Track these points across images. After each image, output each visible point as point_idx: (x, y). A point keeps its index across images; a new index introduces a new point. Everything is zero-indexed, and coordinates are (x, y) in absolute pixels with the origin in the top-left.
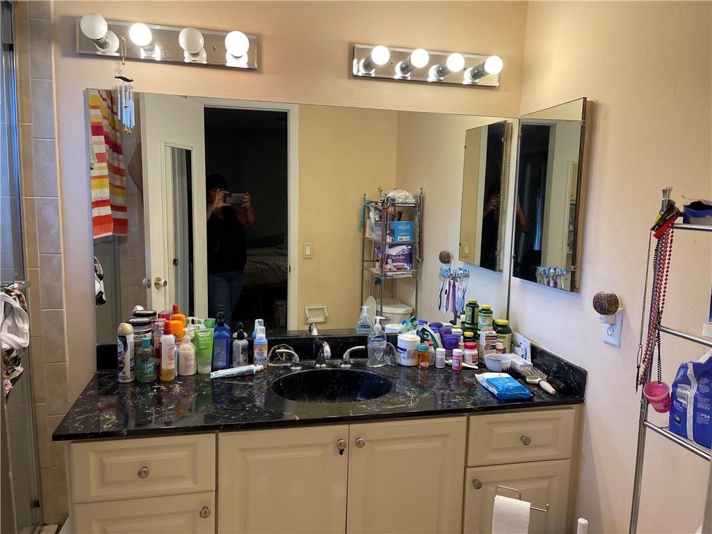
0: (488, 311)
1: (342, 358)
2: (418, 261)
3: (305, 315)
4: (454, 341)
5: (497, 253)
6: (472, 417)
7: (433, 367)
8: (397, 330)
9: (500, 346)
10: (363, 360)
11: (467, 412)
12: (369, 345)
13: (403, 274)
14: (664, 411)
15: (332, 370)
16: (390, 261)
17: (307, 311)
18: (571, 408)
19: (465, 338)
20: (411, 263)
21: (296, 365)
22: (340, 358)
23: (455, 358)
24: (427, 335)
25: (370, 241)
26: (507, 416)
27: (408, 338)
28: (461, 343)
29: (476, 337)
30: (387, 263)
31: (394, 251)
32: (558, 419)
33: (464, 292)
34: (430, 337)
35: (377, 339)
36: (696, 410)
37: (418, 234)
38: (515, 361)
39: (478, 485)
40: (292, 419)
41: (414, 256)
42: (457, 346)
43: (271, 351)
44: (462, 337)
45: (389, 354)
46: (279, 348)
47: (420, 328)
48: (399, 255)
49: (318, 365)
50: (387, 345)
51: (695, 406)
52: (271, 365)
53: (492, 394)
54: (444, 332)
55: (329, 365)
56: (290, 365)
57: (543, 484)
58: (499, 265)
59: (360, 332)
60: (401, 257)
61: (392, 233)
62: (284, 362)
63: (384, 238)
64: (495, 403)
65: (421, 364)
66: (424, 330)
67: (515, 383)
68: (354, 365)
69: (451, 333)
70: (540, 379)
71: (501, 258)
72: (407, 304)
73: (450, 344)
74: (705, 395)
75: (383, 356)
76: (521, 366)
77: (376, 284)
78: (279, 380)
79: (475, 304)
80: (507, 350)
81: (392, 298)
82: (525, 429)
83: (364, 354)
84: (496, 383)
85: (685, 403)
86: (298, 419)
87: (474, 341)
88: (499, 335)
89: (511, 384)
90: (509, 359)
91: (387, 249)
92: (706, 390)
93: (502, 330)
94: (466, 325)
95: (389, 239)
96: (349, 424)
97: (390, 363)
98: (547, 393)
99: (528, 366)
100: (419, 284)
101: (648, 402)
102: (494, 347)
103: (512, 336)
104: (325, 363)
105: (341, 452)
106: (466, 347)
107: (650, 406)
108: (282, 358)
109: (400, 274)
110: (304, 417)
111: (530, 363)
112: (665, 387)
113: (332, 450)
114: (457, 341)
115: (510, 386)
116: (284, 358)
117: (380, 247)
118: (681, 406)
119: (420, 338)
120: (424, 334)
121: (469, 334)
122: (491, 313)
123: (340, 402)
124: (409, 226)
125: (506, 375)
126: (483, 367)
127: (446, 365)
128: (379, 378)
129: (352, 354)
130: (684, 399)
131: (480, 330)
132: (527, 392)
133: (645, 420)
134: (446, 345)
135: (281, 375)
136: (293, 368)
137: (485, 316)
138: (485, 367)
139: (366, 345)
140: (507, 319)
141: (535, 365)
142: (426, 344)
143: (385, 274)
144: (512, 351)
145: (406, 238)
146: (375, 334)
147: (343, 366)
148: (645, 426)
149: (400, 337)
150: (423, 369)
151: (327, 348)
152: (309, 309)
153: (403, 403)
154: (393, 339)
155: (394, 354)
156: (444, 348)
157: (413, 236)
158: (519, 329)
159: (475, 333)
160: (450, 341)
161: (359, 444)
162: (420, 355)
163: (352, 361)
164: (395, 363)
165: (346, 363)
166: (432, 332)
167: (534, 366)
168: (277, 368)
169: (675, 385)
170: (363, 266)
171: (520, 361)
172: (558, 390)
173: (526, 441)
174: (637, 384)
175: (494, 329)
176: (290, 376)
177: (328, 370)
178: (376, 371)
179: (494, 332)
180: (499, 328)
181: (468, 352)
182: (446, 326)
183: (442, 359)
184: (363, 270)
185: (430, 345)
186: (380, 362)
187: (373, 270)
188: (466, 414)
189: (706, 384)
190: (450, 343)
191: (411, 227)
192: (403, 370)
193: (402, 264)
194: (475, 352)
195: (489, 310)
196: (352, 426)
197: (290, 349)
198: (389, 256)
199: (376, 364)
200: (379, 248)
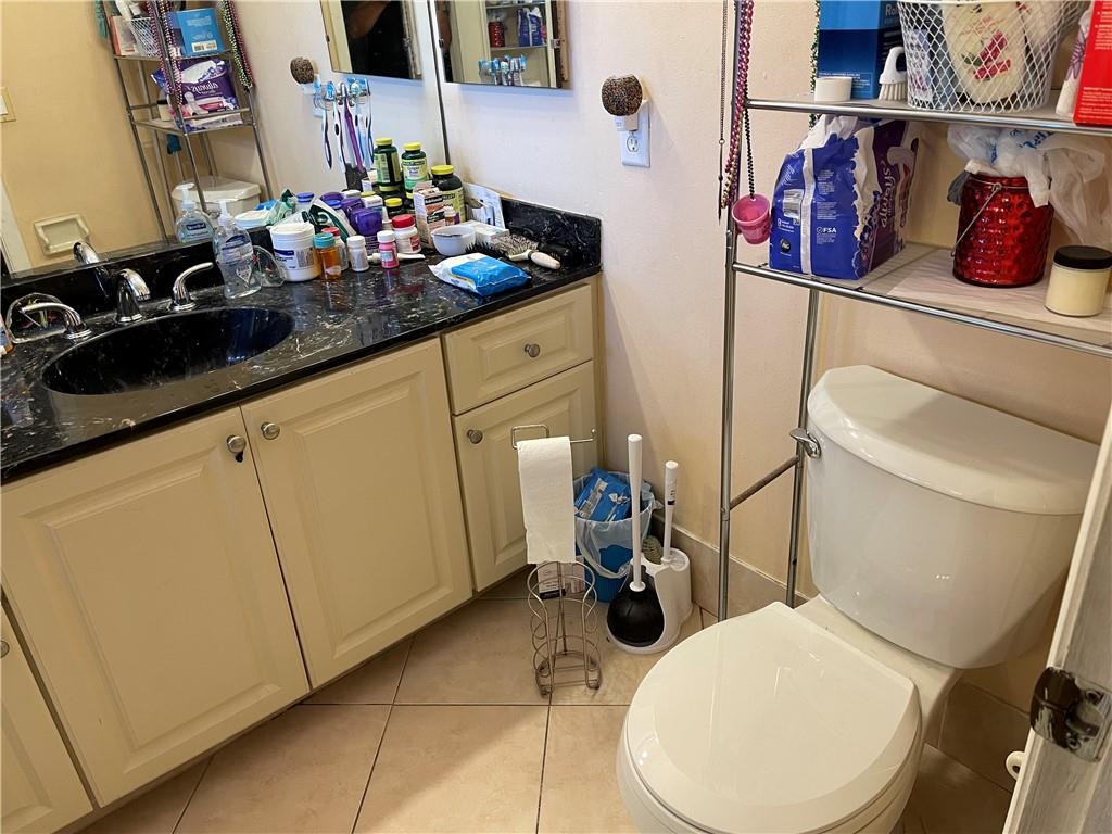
0: (415, 155)
1: (171, 294)
2: (246, 89)
3: (40, 240)
4: (373, 218)
5: (407, 42)
6: (447, 336)
7: (349, 272)
8: (261, 220)
9: (450, 212)
10: (213, 290)
11: (438, 330)
12: (219, 259)
13: (224, 120)
14: (762, 240)
15: (159, 321)
16: (189, 96)
17: (40, 231)
18: (586, 284)
19: (389, 209)
20: (234, 96)
21: (78, 329)
22: (166, 297)
23: (384, 247)
24: (323, 217)
25: (130, 61)
26: (500, 320)
27: (290, 230)
28: (386, 221)
29: (407, 205)
30: (185, 102)
31: (193, 75)
32: (569, 306)
33: (368, 124)
34: (330, 221)
35: (232, 244)
36: (815, 223)
37: (231, 32)
38: (481, 231)
39: (476, 437)
40: (120, 427)
41: (235, 81)
42: (381, 227)
43: (10, 314)
44: (384, 209)
45: (263, 267)
46: (25, 304)
47: (307, 208)
48: (206, 83)
49: (124, 319)
50: (255, 251)
51: (813, 218)
52: (18, 341)
53: (468, 292)
54: (353, 208)
55: (150, 313)
56: (63, 331)
57: (563, 407)
58: (415, 66)
59: (189, 238)
60: (210, 86)
61: (178, 37)
62: (48, 329)
63: (165, 52)
64: (475, 305)
65: (328, 271)
66: (315, 210)
67: (497, 265)
68: (200, 302)
69: (363, 206)
70: (529, 251)
71: (416, 52)
72: (245, 179)
73: (369, 226)
74: (829, 198)
75: (253, 272)
76: (493, 237)
77: (170, 152)
78: (53, 364)
79: (389, 146)
80: (462, 218)
81: (211, 174)
82: (527, 334)
83: (213, 277)
84: (468, 271)
85: (797, 217)
86: (133, 424)
87: (406, 213)
88: (445, 193)
89: (493, 268)
90: (471, 230)
91: (177, 72)
92: (830, 188)
93: (447, 182)
94: (382, 189)
95: (175, 52)
96: (238, 405)
97: (268, 284)
98: (546, 269)
99: (505, 235)
100: (261, 135)
101: (739, 232)
102: (441, 216)
103: (464, 191)
104: (138, 311)
105: (239, 457)
106: (396, 225)
107: (740, 236)
108: (39, 320)
109: (218, 122)
110: (145, 417)
111: (505, 230)
112: (762, 201)
113: (220, 459)
114: (379, 216)
115: (494, 270)
116: (44, 322)
117: (158, 70)
118: (791, 224)
119: (313, 226)
120: (317, 216)
121: (395, 202)
122: (423, 156)
123: (194, 374)
124: (208, 18)
125: (478, 256)
126: (433, 255)
127: (371, 263)
128: (261, 313)
129: (191, 283)
130: (796, 212)
131: (411, 191)
132: (521, 274)
133: (735, 262)
134: (360, 228)
135: (50, 355)
136: (72, 336)
137: (414, 164)
138: (435, 252)
139: (213, 259)
140: (448, 163)
141: (513, 231)
142: (327, 233)
143: (187, 125)
144: (469, 217)
145: (209, 46)
146: (224, 235)
147: (177, 308)
148: (734, 270)
149: (272, 230)
150: (332, 279)
151: (136, 282)
152: (44, 227)
153: (326, 343)
154: (261, 237)
155: (272, 266)
156: (358, 233)
157: (221, 37)
158: (472, 177)
159: (404, 199)
160: (365, 220)
161: (270, 434)
162: (321, 256)
163: (193, 295)
164: (279, 281)
165: (182, 302)
166: (330, 210)
167: (511, 234)
168: (38, 343)
169: (779, 194)
170: (131, 118)
171: (490, 228)
172: (562, 260)
173: (533, 351)
174: (720, 207)
175: (435, 184)
176: (73, 351)
177: (150, 324)
178: (248, 302)
179: (436, 189)
180: (441, 182)
181: (402, 233)
182: (349, 196)
183: (362, 255)
184: (133, 127)
185: (335, 234)
186: (251, 286)
187: (156, 122)
188: (437, 333)
189: (828, 181)
190: (367, 223)
191: (213, 18)
192: (296, 290)
193: (216, 99)
194: (413, 230)
195: (418, 151)
196: (243, 407)
197: (50, 301)
198: (185, 87)
199: (244, 290)
200: (159, 73)
